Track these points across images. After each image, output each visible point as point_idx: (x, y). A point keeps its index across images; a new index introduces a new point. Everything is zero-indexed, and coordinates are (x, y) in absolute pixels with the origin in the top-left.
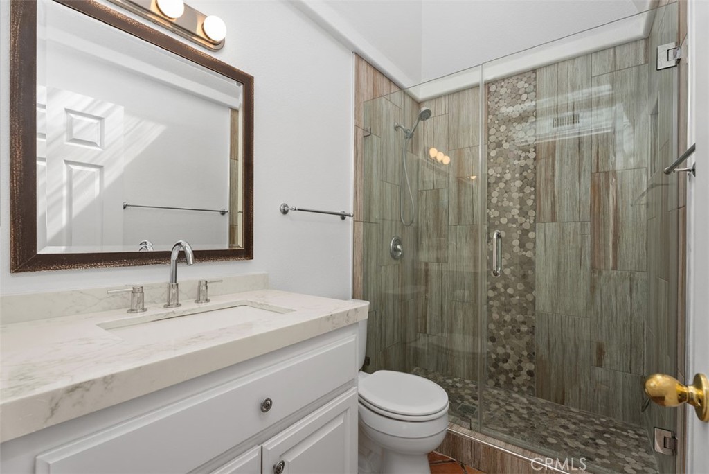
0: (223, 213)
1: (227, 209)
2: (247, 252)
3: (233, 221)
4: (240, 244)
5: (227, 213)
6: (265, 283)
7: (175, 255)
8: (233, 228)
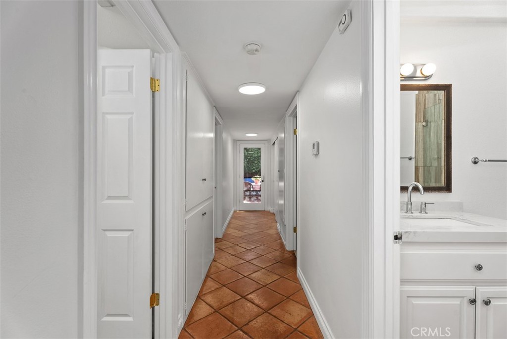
0: (410, 159)
1: (413, 156)
2: (448, 188)
3: (417, 164)
4: (443, 184)
5: (413, 159)
6: (459, 207)
7: (410, 189)
8: (418, 168)
